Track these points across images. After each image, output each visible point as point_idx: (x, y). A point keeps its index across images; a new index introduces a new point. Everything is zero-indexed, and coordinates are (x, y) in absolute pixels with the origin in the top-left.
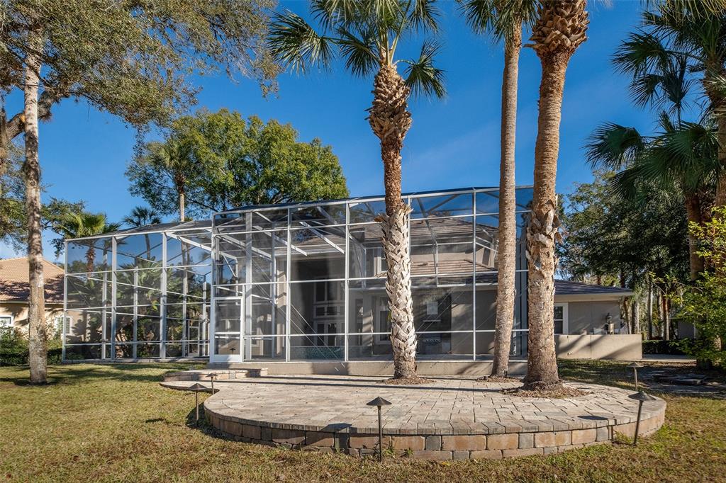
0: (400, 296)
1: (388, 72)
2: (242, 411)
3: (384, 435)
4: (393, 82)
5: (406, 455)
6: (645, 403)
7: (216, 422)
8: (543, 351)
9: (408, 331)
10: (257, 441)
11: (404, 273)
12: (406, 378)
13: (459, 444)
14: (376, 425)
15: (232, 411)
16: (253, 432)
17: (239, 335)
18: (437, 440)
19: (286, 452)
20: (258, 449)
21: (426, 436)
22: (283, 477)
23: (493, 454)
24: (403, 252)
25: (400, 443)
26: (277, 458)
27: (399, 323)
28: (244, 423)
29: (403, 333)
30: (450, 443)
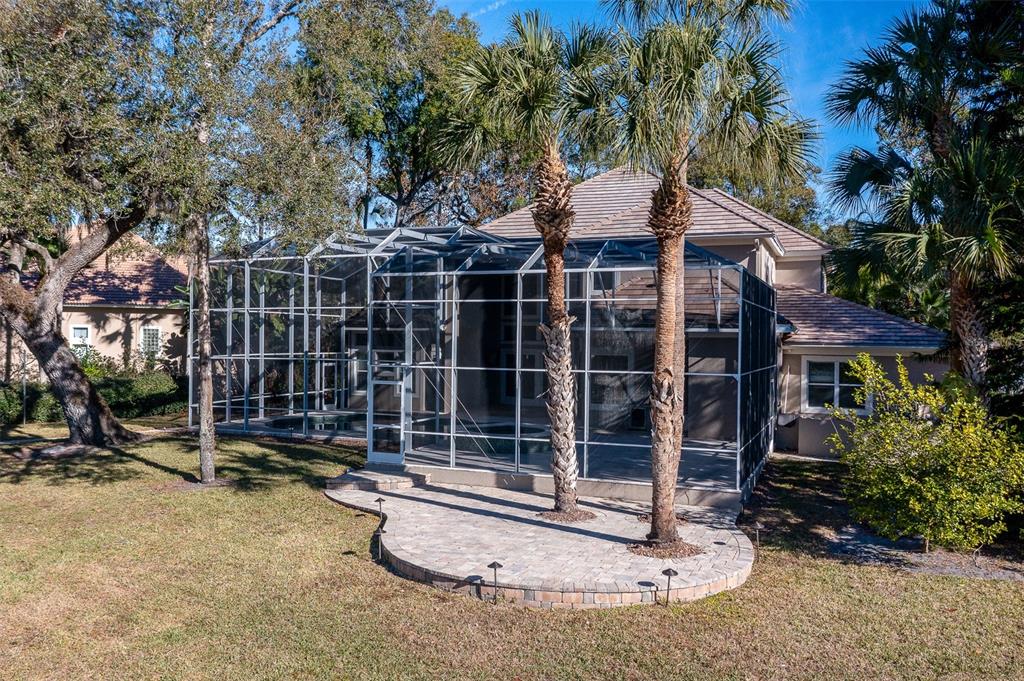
0: (559, 419)
1: (550, 165)
2: (412, 555)
3: (500, 587)
4: (555, 177)
5: (512, 602)
6: (672, 578)
7: (394, 563)
8: (661, 510)
9: (568, 459)
10: (424, 582)
11: (564, 394)
12: (565, 512)
13: (545, 597)
14: (493, 580)
15: (406, 554)
16: (420, 575)
17: (399, 430)
18: (531, 593)
19: (440, 592)
20: (423, 588)
21: (525, 590)
22: (438, 609)
23: (566, 606)
24: (563, 370)
25: (509, 593)
26: (435, 596)
27: (559, 450)
28: (414, 567)
29: (562, 462)
30: (539, 595)
